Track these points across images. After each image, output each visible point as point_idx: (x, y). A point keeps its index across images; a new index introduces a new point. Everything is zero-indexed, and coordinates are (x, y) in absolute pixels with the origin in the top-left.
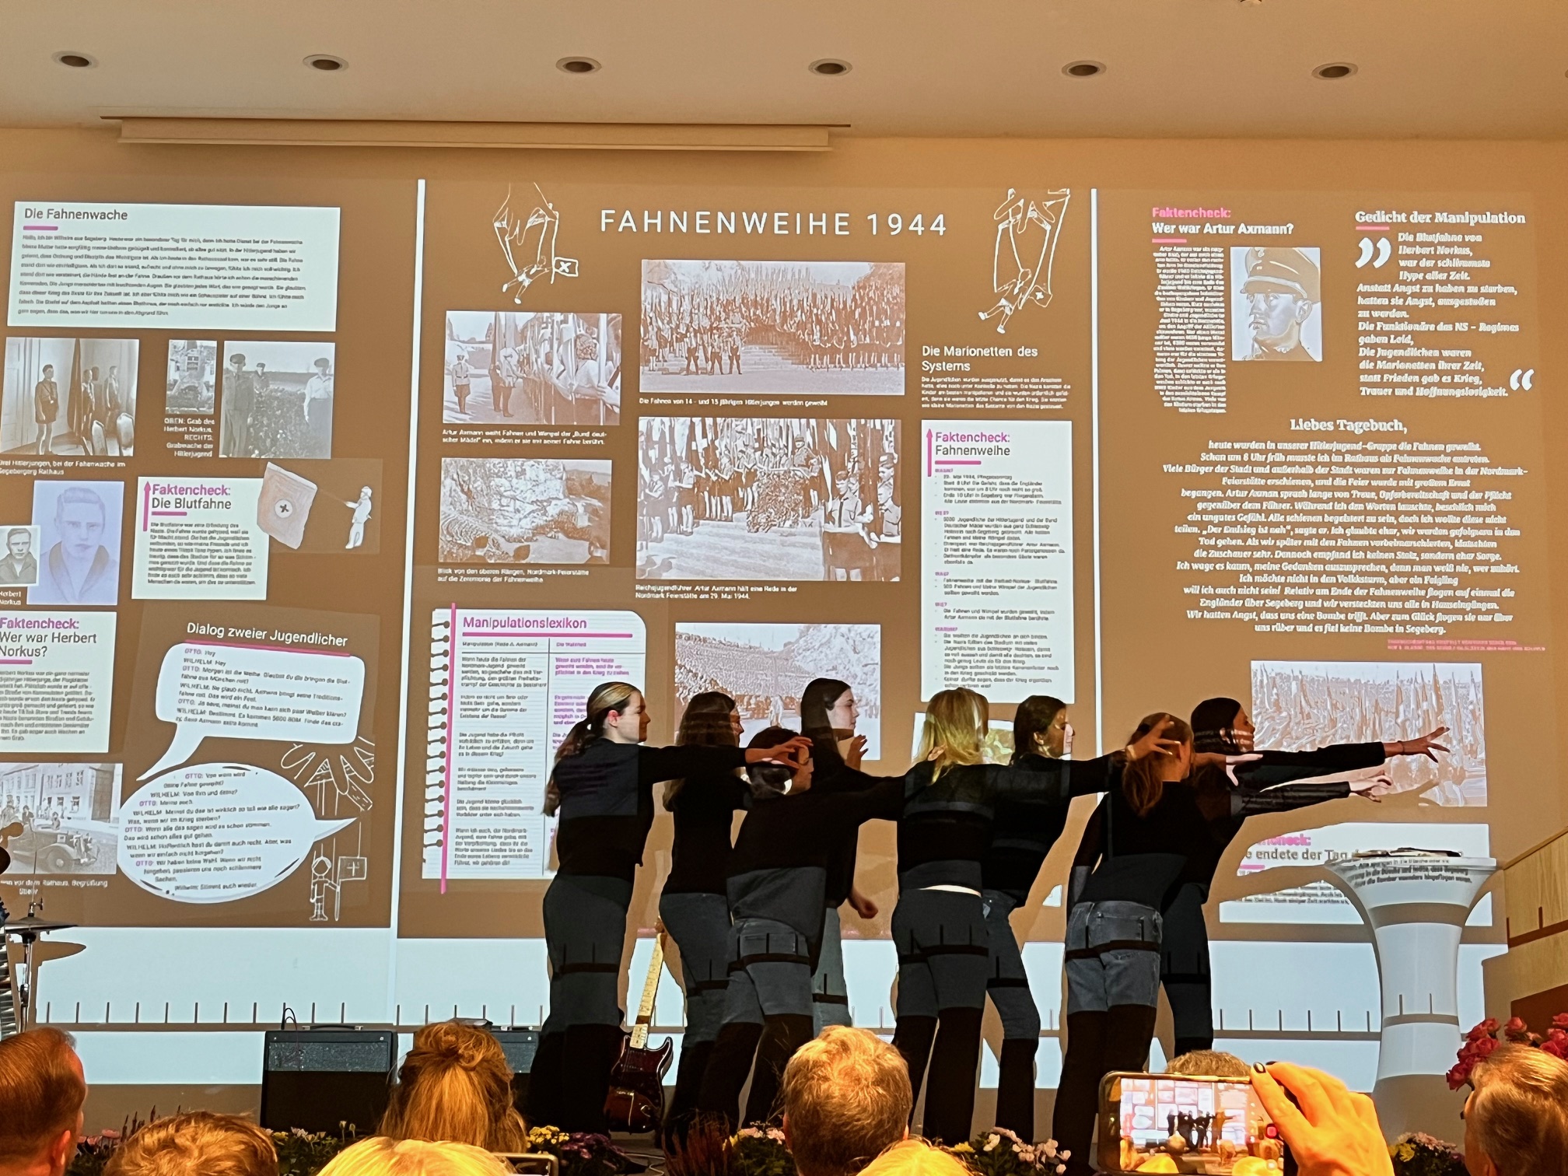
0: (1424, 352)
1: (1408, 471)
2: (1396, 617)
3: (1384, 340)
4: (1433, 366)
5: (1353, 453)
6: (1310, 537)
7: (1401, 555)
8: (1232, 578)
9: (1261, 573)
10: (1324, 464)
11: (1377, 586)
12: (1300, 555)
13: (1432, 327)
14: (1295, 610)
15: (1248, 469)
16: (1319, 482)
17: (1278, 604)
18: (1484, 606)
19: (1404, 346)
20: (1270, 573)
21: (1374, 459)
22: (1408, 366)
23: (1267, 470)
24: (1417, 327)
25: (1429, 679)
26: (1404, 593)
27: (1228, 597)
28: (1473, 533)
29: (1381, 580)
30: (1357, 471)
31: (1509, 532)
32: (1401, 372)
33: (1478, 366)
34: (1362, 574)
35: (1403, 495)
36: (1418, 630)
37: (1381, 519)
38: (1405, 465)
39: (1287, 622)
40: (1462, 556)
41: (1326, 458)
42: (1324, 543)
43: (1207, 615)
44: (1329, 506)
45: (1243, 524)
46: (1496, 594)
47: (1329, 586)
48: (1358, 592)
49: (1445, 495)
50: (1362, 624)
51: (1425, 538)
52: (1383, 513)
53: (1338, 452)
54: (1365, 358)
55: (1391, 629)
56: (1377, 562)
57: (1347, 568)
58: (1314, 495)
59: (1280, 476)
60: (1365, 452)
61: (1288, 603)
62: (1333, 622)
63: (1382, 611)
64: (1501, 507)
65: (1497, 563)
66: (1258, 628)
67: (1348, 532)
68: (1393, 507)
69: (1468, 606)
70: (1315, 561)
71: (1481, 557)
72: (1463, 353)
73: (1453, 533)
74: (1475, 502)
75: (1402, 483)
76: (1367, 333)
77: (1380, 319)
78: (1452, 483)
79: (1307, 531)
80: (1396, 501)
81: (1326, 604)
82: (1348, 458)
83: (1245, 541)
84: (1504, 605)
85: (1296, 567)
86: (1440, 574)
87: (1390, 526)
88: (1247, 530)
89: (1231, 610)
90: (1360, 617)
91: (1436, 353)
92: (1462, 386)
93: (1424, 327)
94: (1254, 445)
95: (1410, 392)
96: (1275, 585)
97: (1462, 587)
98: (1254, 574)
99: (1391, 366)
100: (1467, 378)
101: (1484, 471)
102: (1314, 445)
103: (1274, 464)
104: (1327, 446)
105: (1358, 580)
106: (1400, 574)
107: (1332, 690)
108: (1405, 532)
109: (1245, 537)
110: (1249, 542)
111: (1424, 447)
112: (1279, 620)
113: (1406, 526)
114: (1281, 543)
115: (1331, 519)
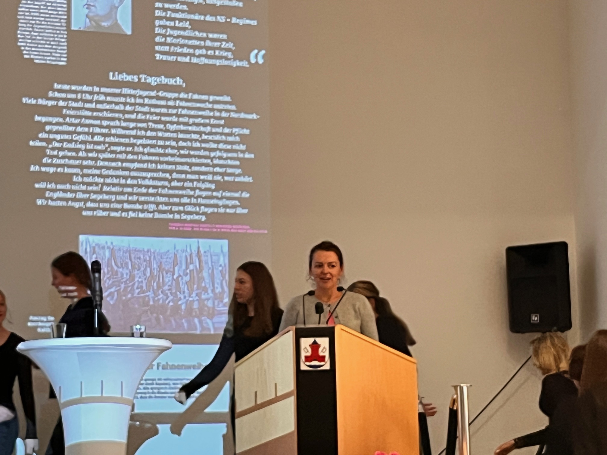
0: (197, 34)
1: (184, 112)
2: (175, 208)
3: (172, 24)
4: (202, 43)
5: (150, 98)
6: (121, 152)
7: (179, 168)
8: (67, 178)
9: (88, 176)
10: (131, 104)
11: (163, 187)
12: (114, 164)
13: (202, 18)
14: (109, 202)
15: (80, 104)
16: (127, 116)
17: (99, 197)
18: (230, 203)
19: (184, 29)
20: (94, 176)
21: (163, 103)
22: (187, 42)
23: (93, 106)
24: (192, 17)
25: (194, 249)
26: (181, 192)
27: (65, 191)
28: (225, 155)
29: (166, 183)
30: (153, 110)
31: (247, 156)
32: (182, 46)
33: (231, 45)
34: (154, 179)
35: (182, 127)
36: (189, 217)
37: (167, 143)
38: (183, 108)
39: (104, 210)
40: (217, 169)
41: (133, 100)
42: (130, 157)
43: (50, 203)
44: (133, 133)
45: (76, 141)
46: (237, 195)
47: (132, 186)
48: (151, 191)
49: (208, 129)
50: (153, 212)
51: (194, 156)
52: (168, 139)
53: (141, 97)
54: (159, 34)
55: (171, 216)
56: (164, 171)
57: (144, 174)
58: (124, 124)
59: (101, 110)
60: (158, 98)
61: (106, 197)
62: (134, 211)
63: (166, 204)
64: (243, 139)
65: (239, 175)
66: (84, 213)
67: (146, 150)
68: (174, 135)
69: (220, 203)
70: (124, 169)
71: (229, 171)
72: (221, 36)
73: (212, 154)
74: (227, 135)
75: (181, 119)
76: (160, 18)
77: (169, 9)
78: (212, 121)
79: (119, 149)
80: (176, 132)
81: (130, 198)
82: (147, 101)
83: (77, 153)
84: (243, 203)
85: (111, 172)
86: (204, 181)
87: (173, 148)
88: (79, 146)
89: (67, 200)
90: (152, 207)
91: (205, 35)
92: (220, 58)
93: (197, 17)
94: (85, 88)
95: (187, 59)
96: (97, 184)
97: (216, 190)
98: (83, 176)
99: (175, 41)
100: (225, 54)
101: (233, 115)
102: (125, 91)
103: (98, 102)
104: (133, 92)
105: (151, 183)
106: (179, 180)
107: (133, 256)
108: (182, 152)
109: (77, 151)
110: (81, 154)
111: (196, 97)
112: (99, 208)
113: (183, 148)
114: (101, 156)
115: (135, 141)
